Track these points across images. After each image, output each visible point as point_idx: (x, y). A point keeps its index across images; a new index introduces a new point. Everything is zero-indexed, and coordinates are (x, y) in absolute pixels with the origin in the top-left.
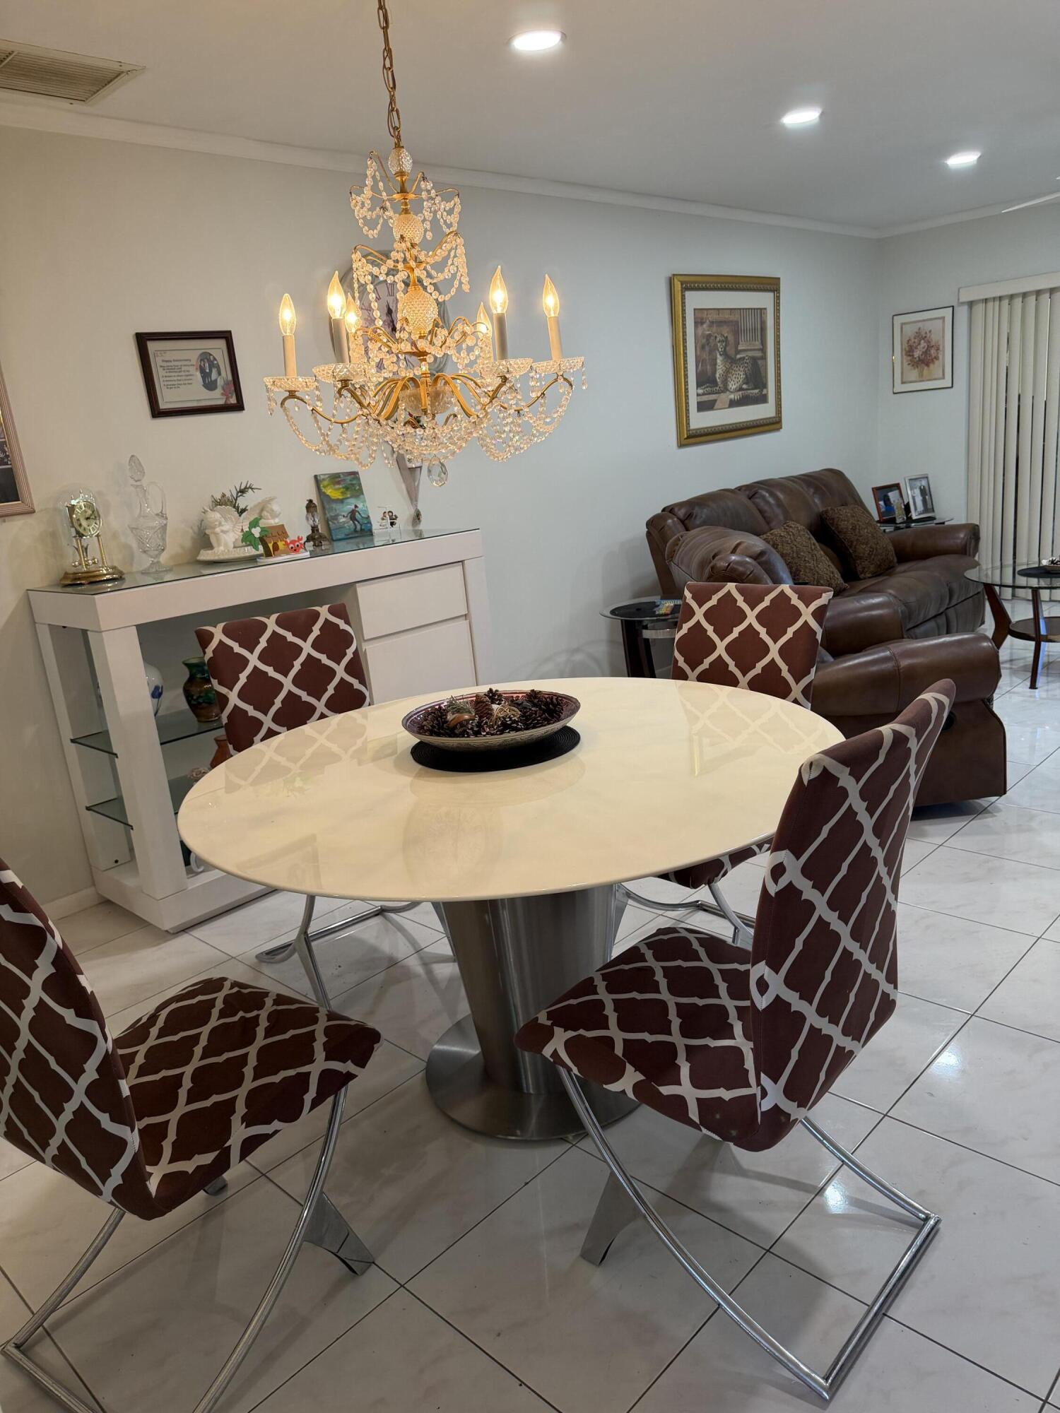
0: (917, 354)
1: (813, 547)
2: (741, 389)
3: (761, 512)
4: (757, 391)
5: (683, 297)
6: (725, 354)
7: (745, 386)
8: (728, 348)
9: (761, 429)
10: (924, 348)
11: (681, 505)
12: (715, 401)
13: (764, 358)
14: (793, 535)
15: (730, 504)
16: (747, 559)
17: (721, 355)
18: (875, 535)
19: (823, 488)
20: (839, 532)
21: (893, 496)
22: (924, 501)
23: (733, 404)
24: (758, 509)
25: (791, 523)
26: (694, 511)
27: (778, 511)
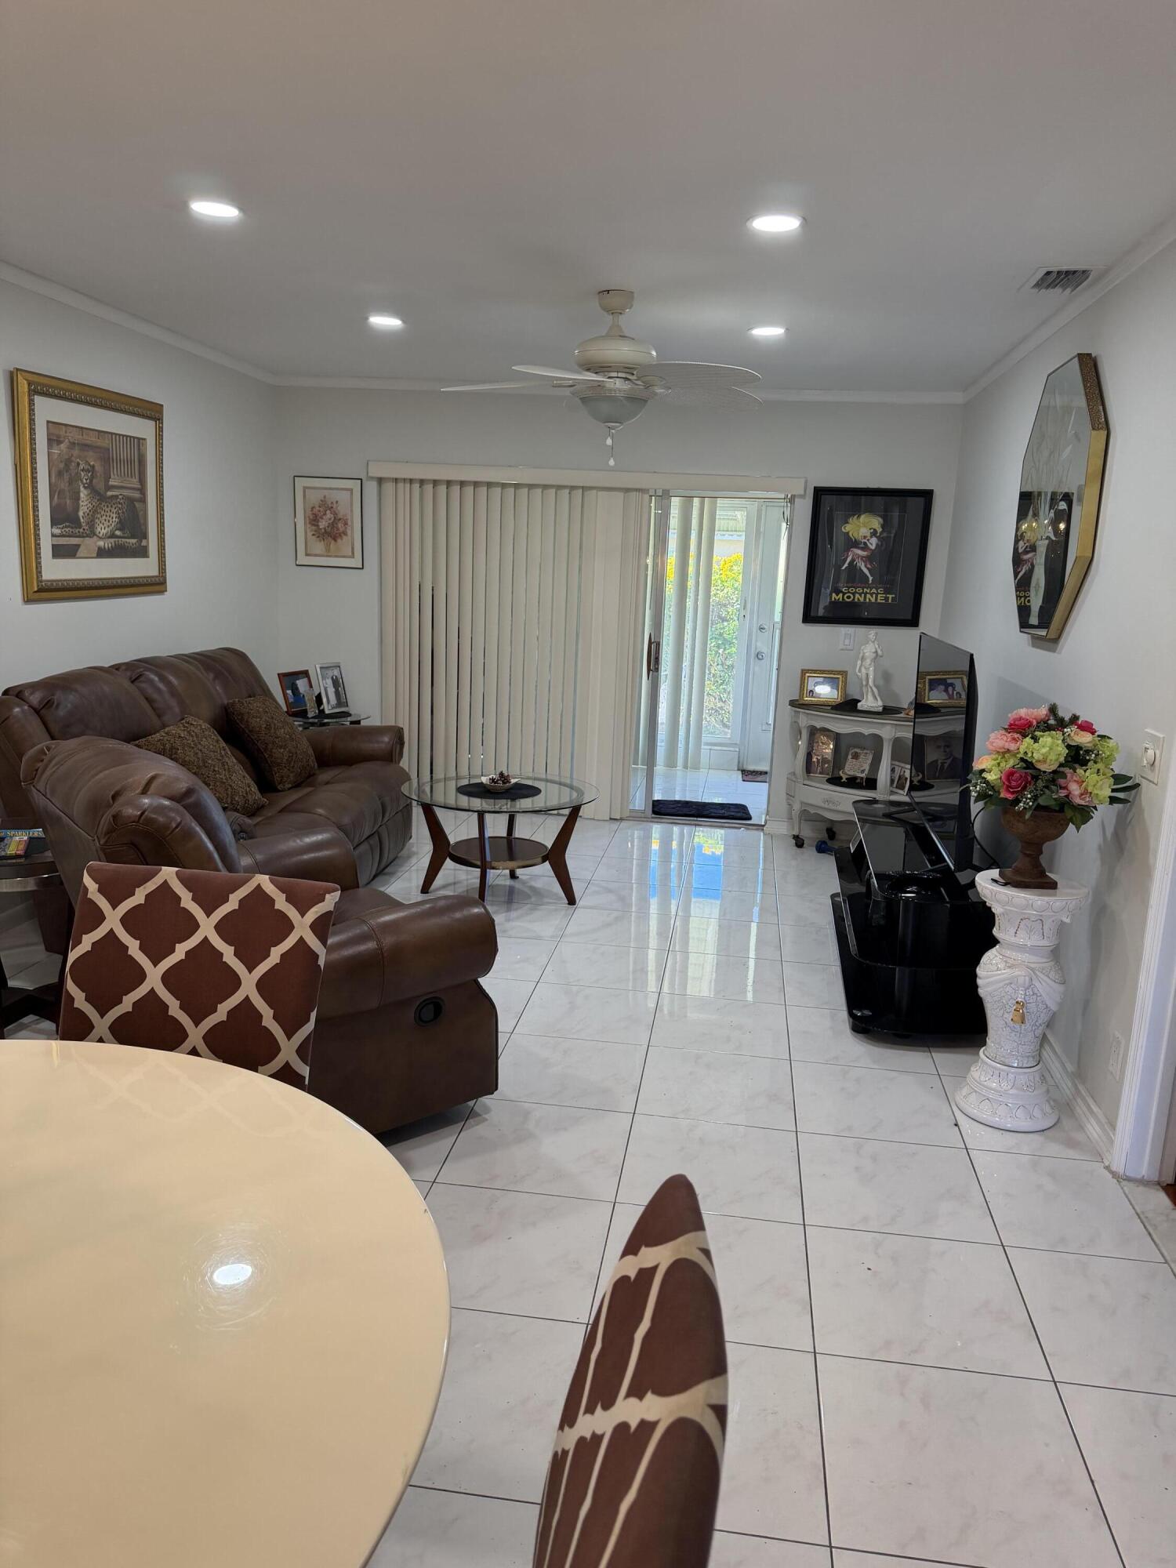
0: (323, 524)
1: (223, 752)
2: (113, 536)
3: (149, 700)
4: (134, 541)
5: (31, 403)
6: (90, 486)
7: (118, 533)
8: (94, 481)
9: (141, 589)
10: (330, 519)
11: (34, 686)
12: (78, 546)
13: (143, 500)
14: (197, 736)
15: (106, 689)
16: (167, 803)
17: (85, 488)
18: (294, 736)
19: (225, 673)
20: (250, 731)
21: (301, 684)
22: (337, 693)
23: (102, 553)
24: (147, 699)
25: (190, 719)
26: (55, 697)
27: (173, 703)
